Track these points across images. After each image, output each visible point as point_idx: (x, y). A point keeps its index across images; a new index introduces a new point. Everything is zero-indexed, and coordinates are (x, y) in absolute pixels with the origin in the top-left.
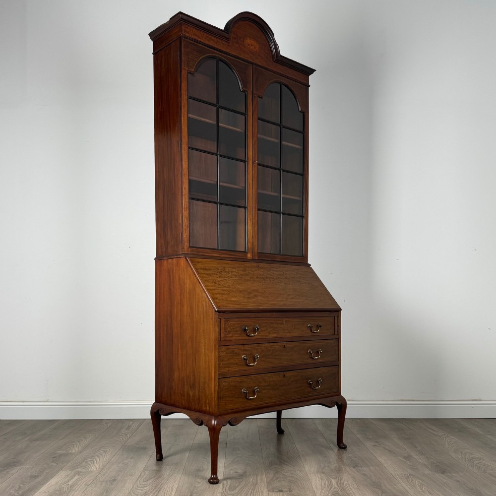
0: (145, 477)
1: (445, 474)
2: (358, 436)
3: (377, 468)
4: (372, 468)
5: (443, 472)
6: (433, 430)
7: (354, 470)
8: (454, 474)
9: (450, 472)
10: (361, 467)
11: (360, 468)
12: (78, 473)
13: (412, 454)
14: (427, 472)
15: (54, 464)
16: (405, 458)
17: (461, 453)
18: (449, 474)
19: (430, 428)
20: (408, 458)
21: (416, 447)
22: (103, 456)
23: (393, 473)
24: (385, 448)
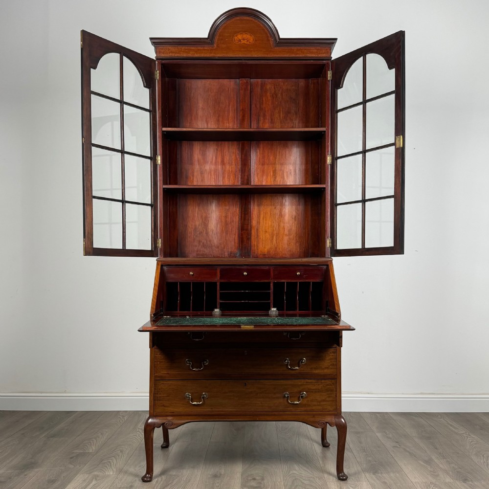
0: (162, 483)
1: (468, 482)
2: (378, 434)
3: (398, 475)
4: (392, 475)
5: (465, 480)
6: (454, 428)
7: (374, 476)
8: (476, 483)
9: (472, 481)
10: (382, 473)
11: (380, 475)
12: (96, 477)
13: (433, 457)
14: (448, 480)
15: (71, 466)
16: (426, 462)
17: (483, 456)
18: (470, 483)
19: (451, 425)
20: (429, 462)
21: (436, 449)
22: (120, 457)
23: (413, 481)
24: (405, 450)
